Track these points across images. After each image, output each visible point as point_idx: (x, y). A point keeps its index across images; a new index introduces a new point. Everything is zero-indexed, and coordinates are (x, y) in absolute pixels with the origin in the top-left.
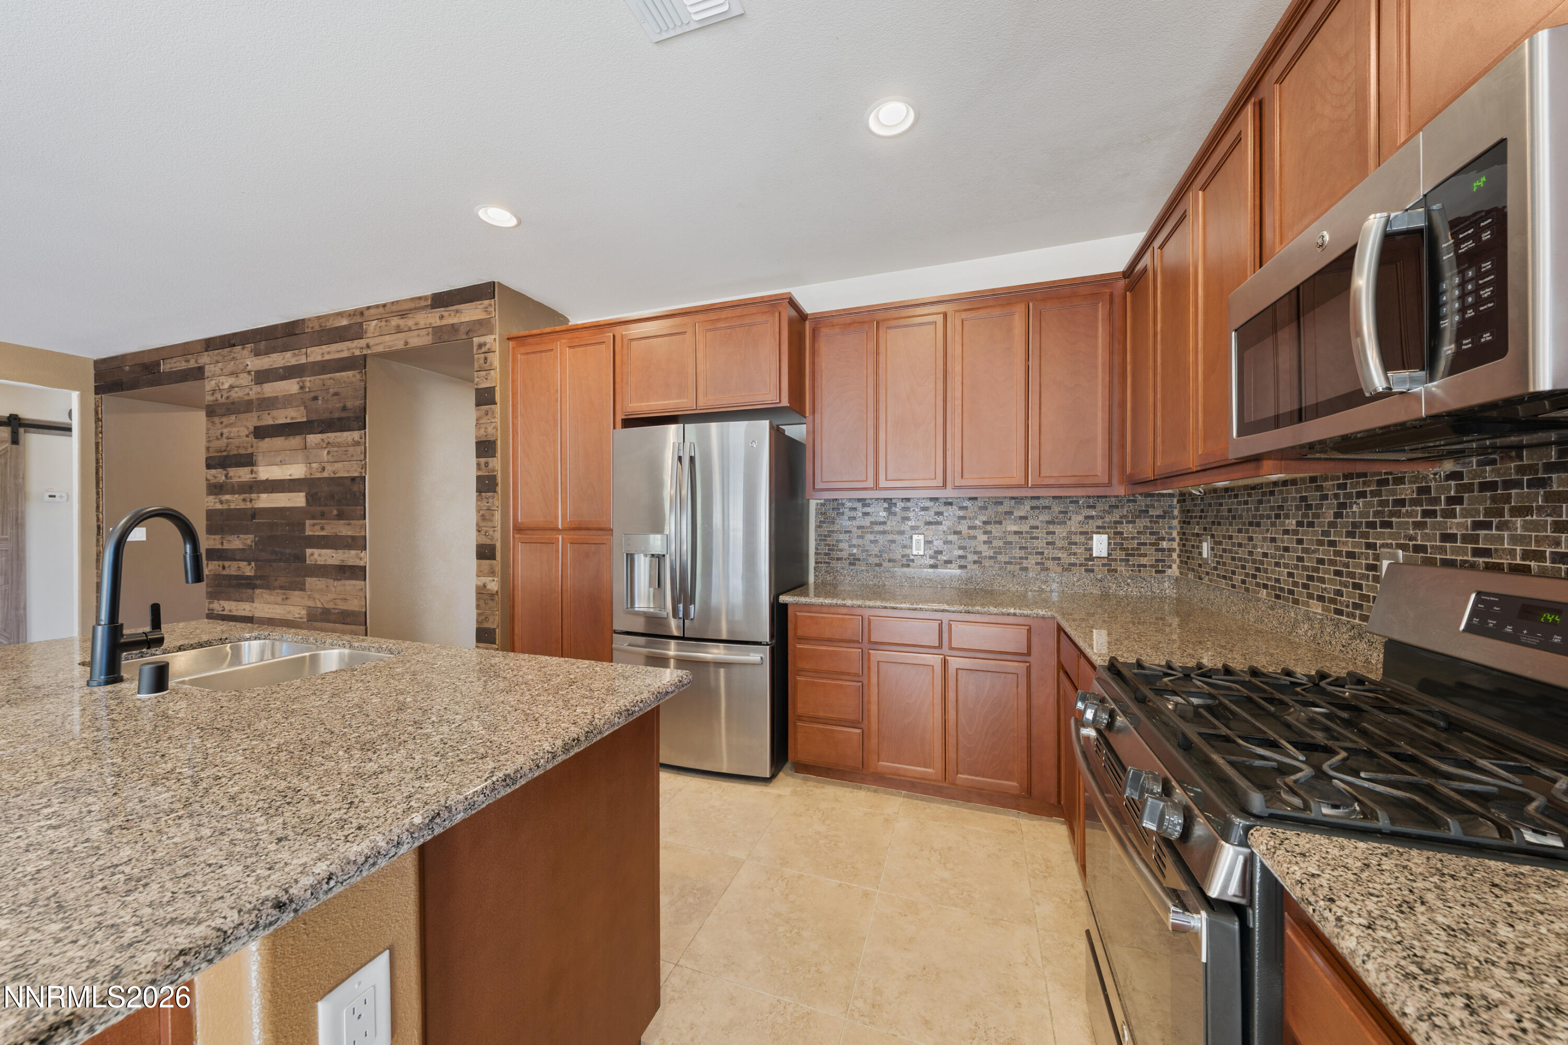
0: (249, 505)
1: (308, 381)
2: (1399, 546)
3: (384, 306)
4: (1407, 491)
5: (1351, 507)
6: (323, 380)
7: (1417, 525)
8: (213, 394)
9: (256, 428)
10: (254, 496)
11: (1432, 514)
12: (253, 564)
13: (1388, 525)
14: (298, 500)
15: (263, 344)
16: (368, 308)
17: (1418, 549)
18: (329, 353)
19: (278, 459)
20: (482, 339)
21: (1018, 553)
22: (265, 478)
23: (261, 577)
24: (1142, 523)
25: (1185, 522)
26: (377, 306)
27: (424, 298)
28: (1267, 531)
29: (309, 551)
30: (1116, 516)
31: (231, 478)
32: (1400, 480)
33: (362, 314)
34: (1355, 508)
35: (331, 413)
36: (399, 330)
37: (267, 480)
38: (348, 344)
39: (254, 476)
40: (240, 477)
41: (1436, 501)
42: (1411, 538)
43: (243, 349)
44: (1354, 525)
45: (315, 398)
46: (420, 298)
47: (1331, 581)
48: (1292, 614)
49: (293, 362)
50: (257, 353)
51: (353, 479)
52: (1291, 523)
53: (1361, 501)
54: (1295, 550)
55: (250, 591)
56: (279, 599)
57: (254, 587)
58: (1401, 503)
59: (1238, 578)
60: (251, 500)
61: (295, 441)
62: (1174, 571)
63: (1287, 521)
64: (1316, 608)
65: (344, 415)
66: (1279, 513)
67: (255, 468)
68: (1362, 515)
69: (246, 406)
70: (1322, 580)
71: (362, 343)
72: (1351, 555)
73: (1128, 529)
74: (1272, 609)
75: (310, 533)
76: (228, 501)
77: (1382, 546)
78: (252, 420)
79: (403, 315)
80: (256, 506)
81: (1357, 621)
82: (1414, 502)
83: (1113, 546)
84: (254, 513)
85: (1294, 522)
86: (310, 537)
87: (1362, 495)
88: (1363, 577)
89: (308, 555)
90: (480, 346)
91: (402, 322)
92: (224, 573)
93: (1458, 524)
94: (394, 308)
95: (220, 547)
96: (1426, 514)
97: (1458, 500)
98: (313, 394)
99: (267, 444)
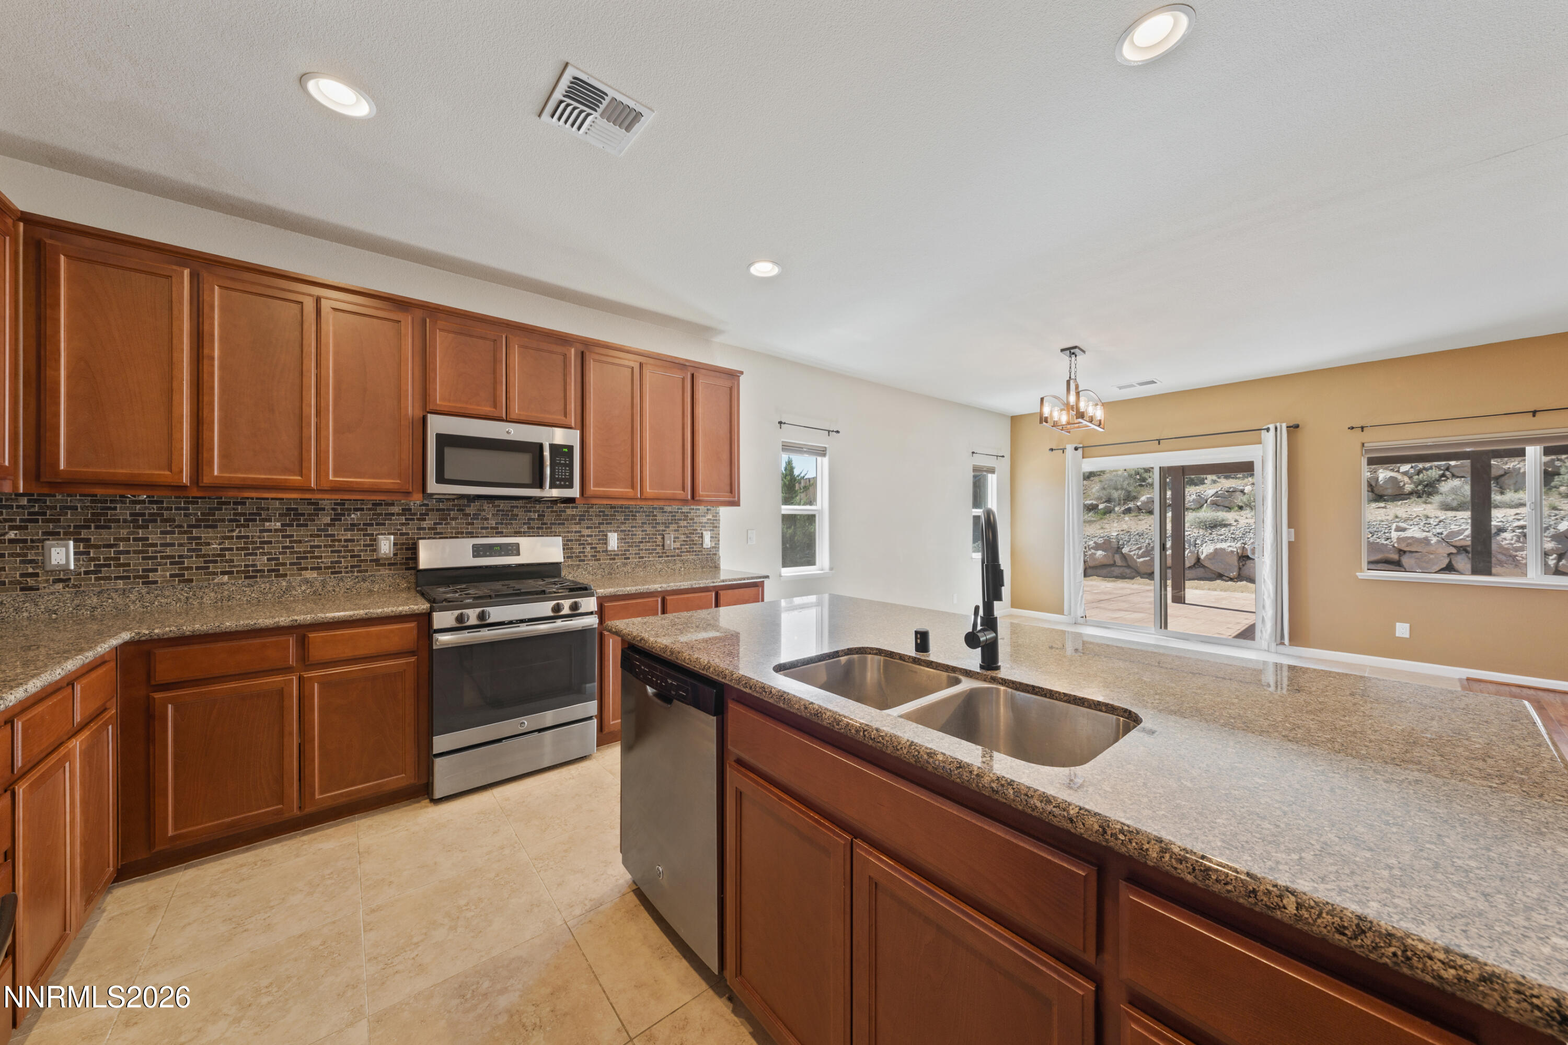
2: (389, 534)
4: (396, 509)
5: (349, 515)
7: (402, 524)
11: (413, 519)
13: (384, 524)
17: (402, 534)
28: (233, 531)
32: (393, 504)
34: (353, 516)
41: (415, 514)
42: (399, 530)
44: (352, 525)
47: (330, 557)
48: (284, 584)
53: (358, 513)
54: (278, 542)
58: (393, 514)
63: (267, 524)
64: (310, 575)
68: (358, 519)
70: (321, 557)
72: (346, 541)
74: (250, 585)
77: (379, 534)
81: (356, 574)
82: (398, 514)
85: (279, 524)
87: (356, 510)
88: (362, 551)
96: (406, 519)
97: (428, 515)
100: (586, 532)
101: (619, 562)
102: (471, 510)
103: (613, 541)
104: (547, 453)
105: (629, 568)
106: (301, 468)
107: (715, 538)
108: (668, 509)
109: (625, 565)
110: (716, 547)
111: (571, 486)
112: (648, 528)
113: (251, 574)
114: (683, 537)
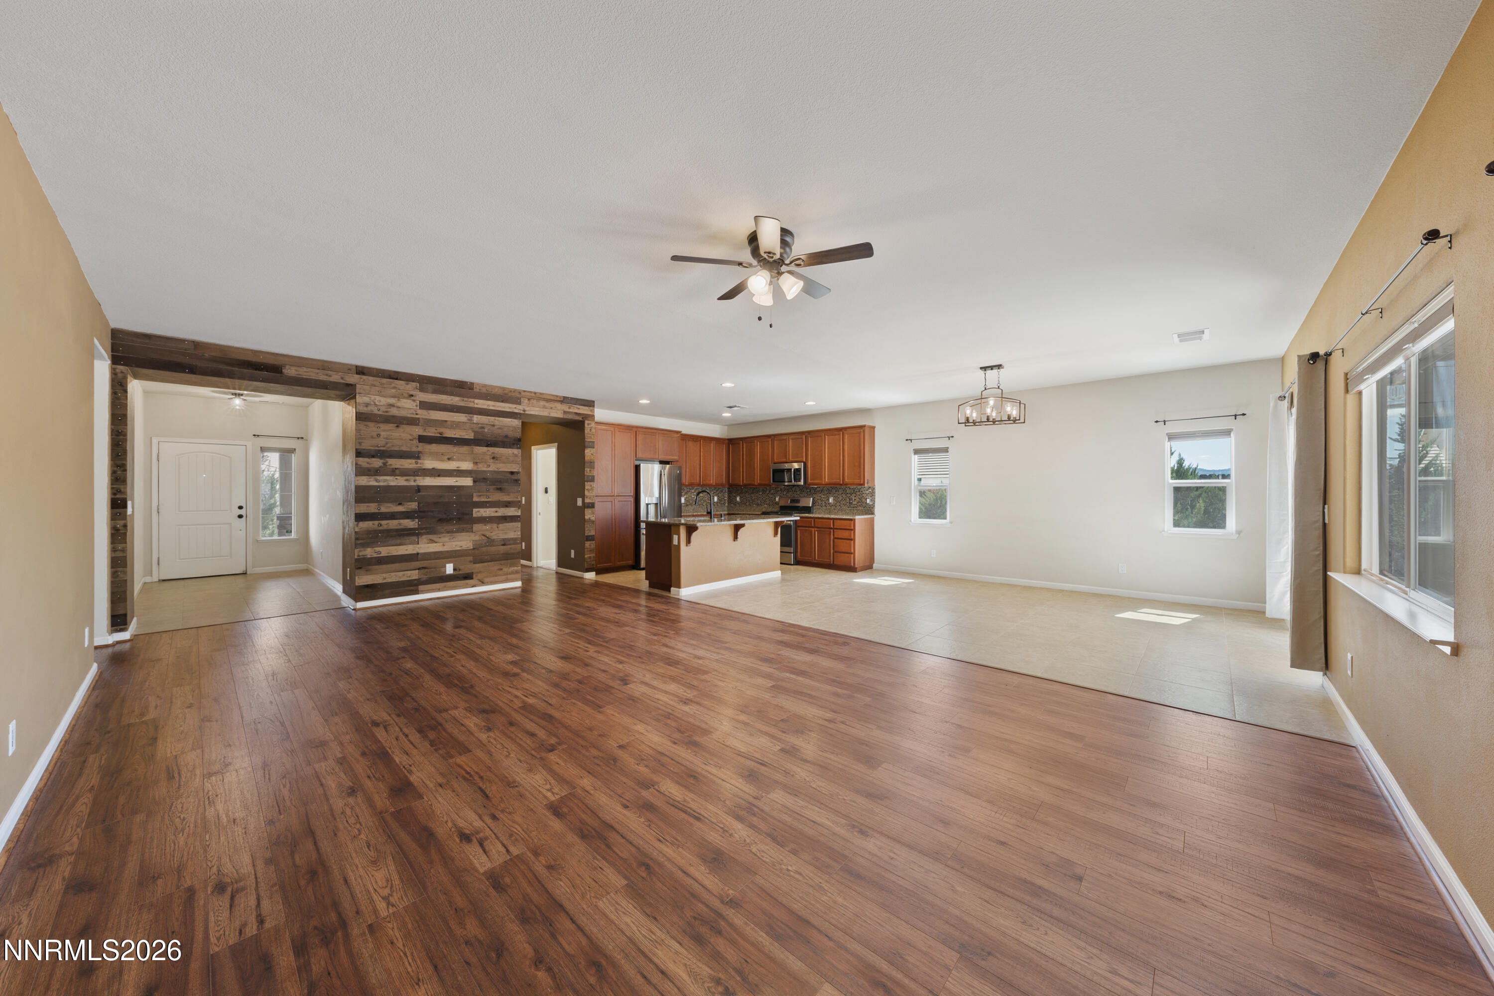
0: (412, 483)
1: (476, 418)
3: (535, 393)
4: (779, 489)
6: (489, 419)
8: (367, 406)
9: (419, 436)
10: (417, 478)
12: (417, 520)
14: (468, 482)
15: (430, 387)
16: (525, 391)
18: (493, 406)
19: (446, 458)
20: (589, 422)
21: (702, 502)
22: (431, 468)
23: (426, 528)
24: (722, 493)
25: (730, 492)
26: (531, 392)
27: (560, 397)
29: (475, 510)
30: (718, 492)
31: (391, 465)
33: (520, 393)
35: (496, 437)
36: (545, 407)
37: (433, 468)
38: (511, 405)
39: (419, 465)
40: (402, 465)
43: (407, 384)
45: (483, 428)
46: (557, 396)
49: (462, 404)
50: (422, 390)
51: (512, 473)
52: (761, 493)
55: (415, 538)
56: (446, 539)
57: (418, 535)
59: (747, 504)
60: (415, 481)
61: (465, 449)
62: (727, 505)
64: (766, 506)
65: (505, 440)
66: (758, 492)
67: (419, 461)
69: (412, 422)
71: (521, 407)
73: (720, 495)
75: (477, 500)
76: (385, 481)
78: (418, 431)
79: (548, 400)
80: (421, 484)
83: (718, 499)
84: (419, 489)
86: (477, 502)
89: (474, 512)
90: (588, 424)
91: (547, 404)
92: (381, 528)
93: (785, 493)
94: (541, 396)
95: (377, 511)
98: (480, 425)
99: (434, 447)
100: (823, 496)
101: (833, 508)
102: (794, 489)
103: (831, 500)
104: (793, 470)
105: (836, 511)
106: (754, 481)
107: (873, 500)
108: (852, 487)
109: (835, 509)
110: (873, 505)
111: (800, 481)
112: (844, 496)
113: (758, 505)
114: (858, 499)
